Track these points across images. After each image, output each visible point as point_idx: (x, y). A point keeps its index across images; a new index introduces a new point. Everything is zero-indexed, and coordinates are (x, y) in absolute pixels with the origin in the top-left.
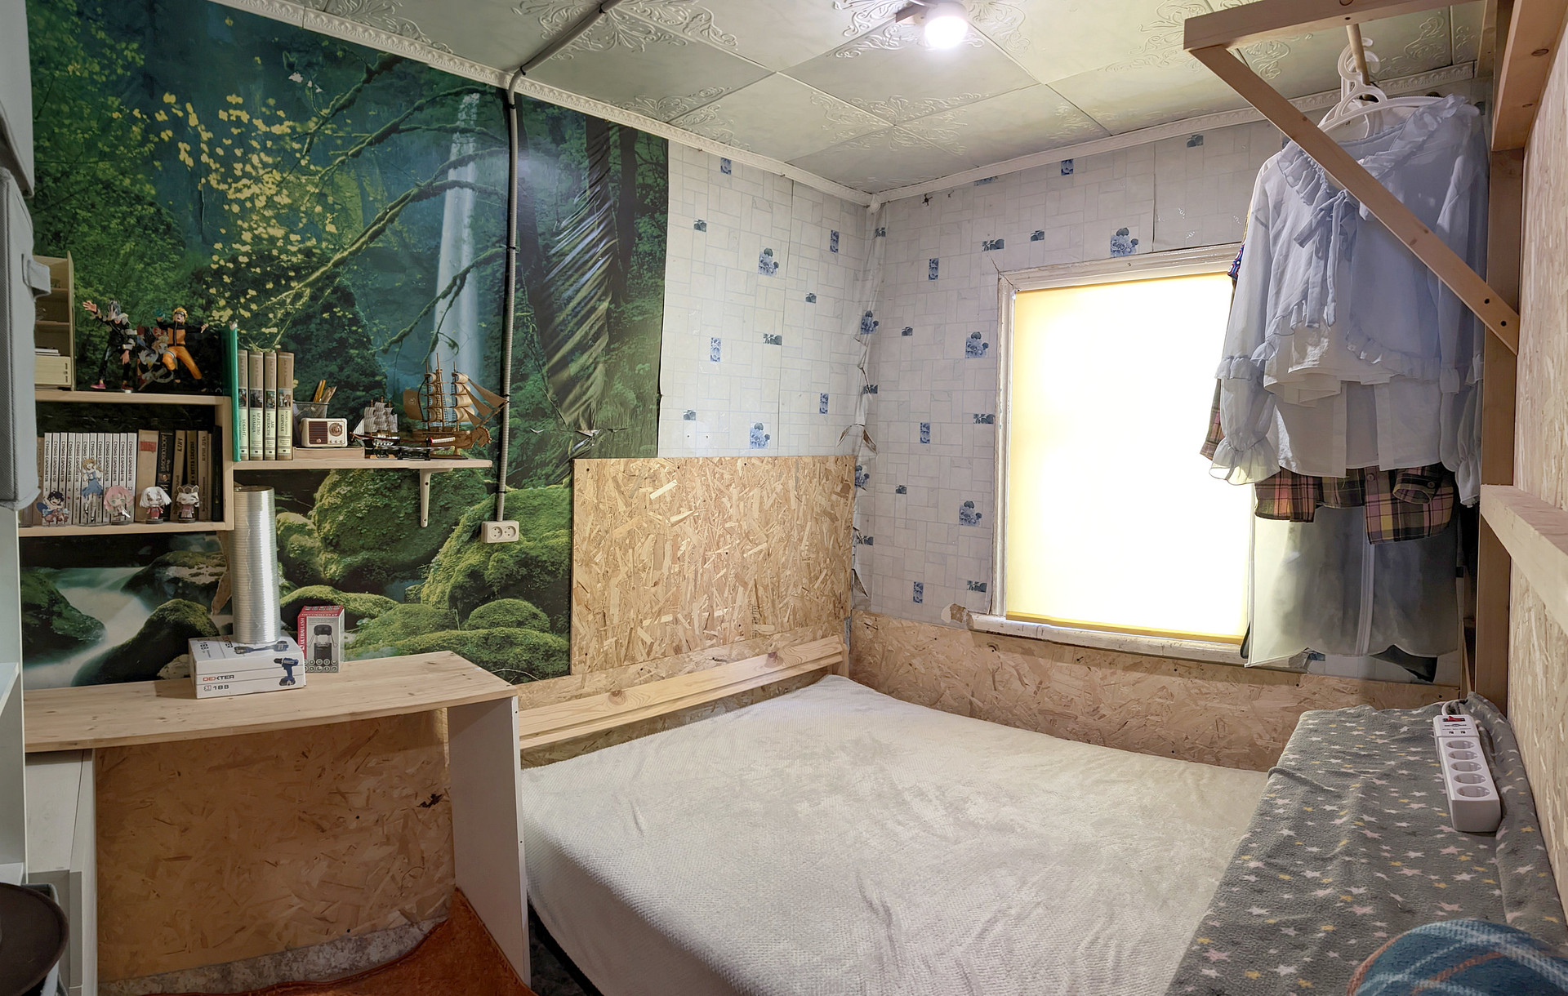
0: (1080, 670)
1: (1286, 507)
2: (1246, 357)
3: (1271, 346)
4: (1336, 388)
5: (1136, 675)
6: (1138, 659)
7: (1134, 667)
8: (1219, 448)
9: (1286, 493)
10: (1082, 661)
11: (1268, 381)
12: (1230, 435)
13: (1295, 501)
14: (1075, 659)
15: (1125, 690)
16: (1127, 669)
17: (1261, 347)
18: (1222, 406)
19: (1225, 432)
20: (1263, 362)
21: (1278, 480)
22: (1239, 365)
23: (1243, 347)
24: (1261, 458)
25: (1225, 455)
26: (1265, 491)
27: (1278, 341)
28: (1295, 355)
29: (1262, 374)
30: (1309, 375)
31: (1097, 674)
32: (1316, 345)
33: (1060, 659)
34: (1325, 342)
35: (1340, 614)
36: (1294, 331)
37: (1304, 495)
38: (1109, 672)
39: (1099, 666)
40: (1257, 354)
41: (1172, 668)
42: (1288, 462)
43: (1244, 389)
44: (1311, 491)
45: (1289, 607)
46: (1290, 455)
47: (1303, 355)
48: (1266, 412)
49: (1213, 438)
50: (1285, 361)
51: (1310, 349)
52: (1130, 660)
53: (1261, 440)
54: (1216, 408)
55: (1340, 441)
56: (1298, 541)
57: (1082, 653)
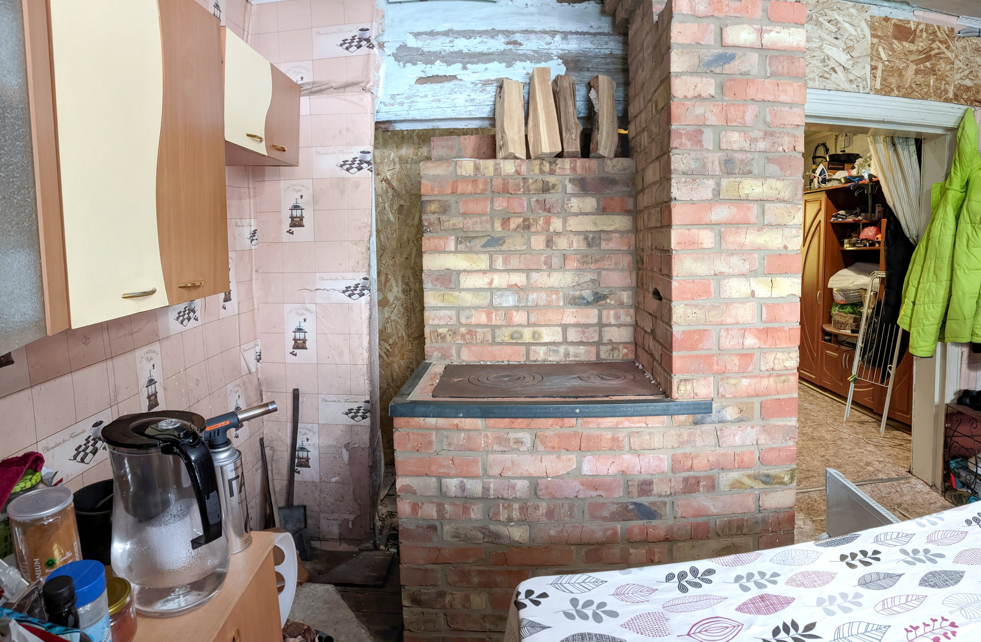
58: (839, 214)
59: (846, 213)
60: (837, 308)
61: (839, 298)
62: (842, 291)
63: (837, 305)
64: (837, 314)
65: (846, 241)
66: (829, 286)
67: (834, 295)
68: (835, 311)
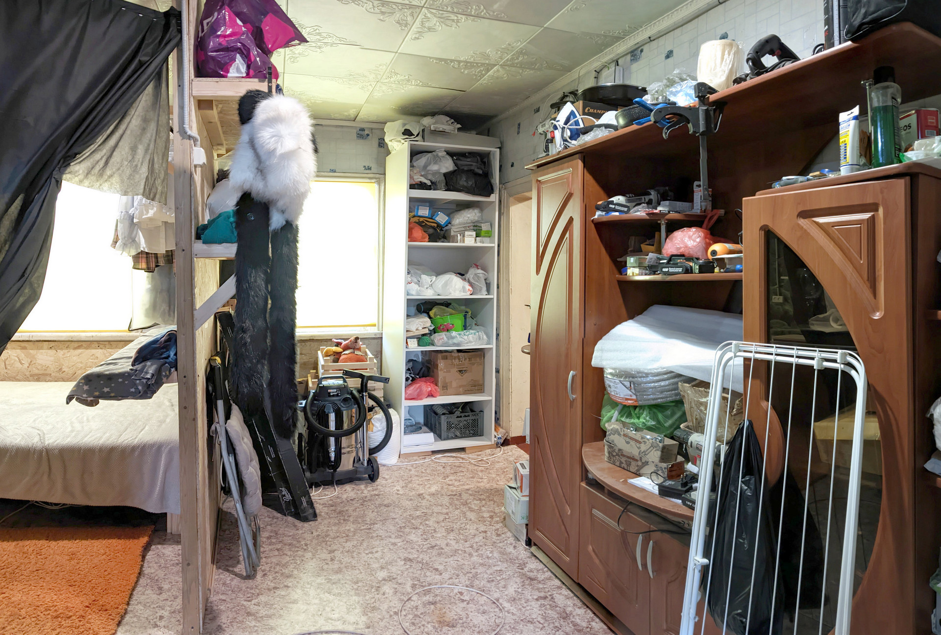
0: (52, 352)
1: (144, 265)
2: (127, 212)
3: (136, 209)
4: (160, 224)
5: (80, 351)
6: (80, 344)
7: (78, 347)
8: (118, 244)
9: (144, 260)
10: (53, 348)
11: (135, 220)
12: (122, 239)
13: (148, 263)
14: (49, 347)
15: (75, 358)
16: (75, 349)
17: (133, 209)
18: (118, 228)
19: (120, 238)
20: (134, 214)
21: (140, 256)
22: (125, 215)
23: (126, 208)
24: (134, 247)
25: (121, 246)
26: (137, 258)
27: (138, 207)
28: (145, 212)
29: (133, 218)
30: (150, 219)
31: (60, 353)
32: (152, 209)
33: (42, 348)
34: (155, 209)
35: (168, 308)
36: (144, 205)
37: (151, 261)
38: (66, 351)
39: (62, 349)
40: (131, 211)
41: (97, 346)
42: (144, 249)
43: (127, 223)
44: (153, 259)
45: (147, 306)
46: (145, 246)
47: (148, 212)
48: (135, 232)
49: (115, 240)
50: (141, 214)
51: (150, 210)
52: (76, 345)
53: (134, 241)
54: (116, 230)
55: (163, 241)
56: (150, 281)
57: (52, 344)
58: (612, 202)
59: (628, 201)
60: (615, 414)
61: (619, 390)
62: (626, 375)
63: (614, 404)
64: (616, 432)
65: (631, 260)
66: (595, 362)
67: (607, 382)
68: (611, 420)
